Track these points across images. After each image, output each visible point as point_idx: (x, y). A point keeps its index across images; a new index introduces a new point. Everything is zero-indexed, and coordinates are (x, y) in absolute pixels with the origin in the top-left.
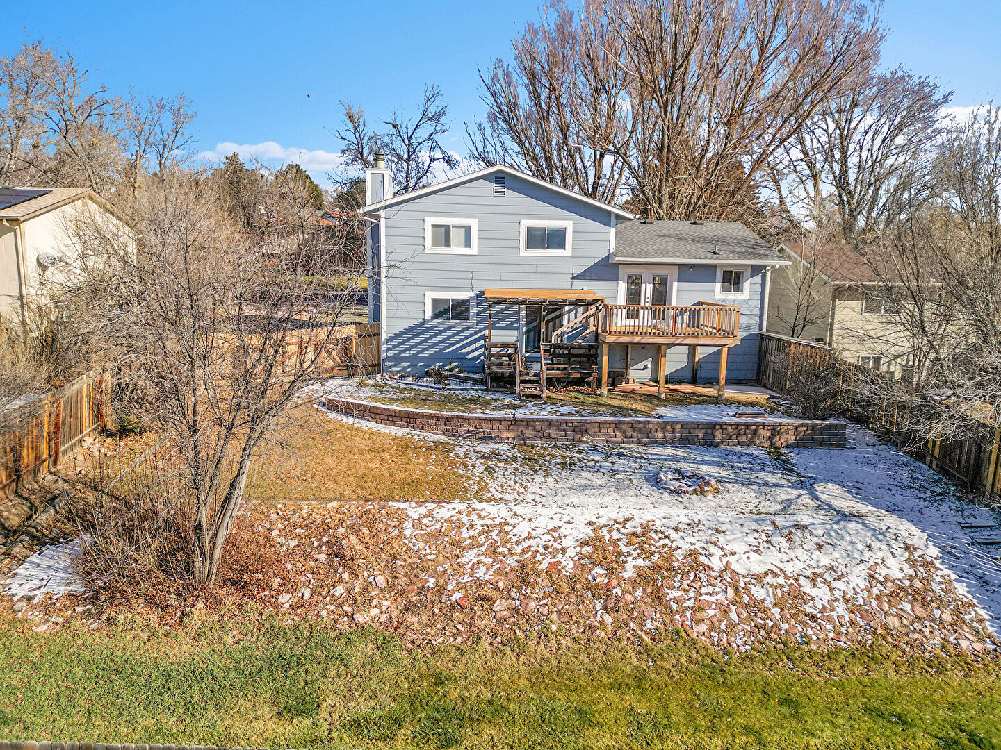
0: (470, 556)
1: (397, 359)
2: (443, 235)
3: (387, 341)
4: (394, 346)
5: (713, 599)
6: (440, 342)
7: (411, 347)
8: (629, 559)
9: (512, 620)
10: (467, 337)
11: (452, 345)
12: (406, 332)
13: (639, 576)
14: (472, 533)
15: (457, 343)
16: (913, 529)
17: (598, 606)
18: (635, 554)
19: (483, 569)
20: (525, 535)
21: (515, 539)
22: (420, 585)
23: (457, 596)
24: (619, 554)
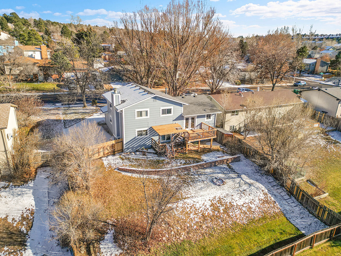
0: (192, 216)
1: (128, 148)
2: (140, 114)
3: (125, 144)
4: (127, 145)
5: (237, 213)
6: (140, 142)
7: (132, 145)
8: (220, 207)
9: (208, 229)
10: (147, 140)
11: (143, 142)
12: (131, 141)
13: (224, 211)
14: (189, 209)
15: (144, 141)
16: (262, 186)
17: (220, 221)
18: (221, 206)
19: (196, 219)
20: (199, 207)
21: (198, 209)
22: (186, 226)
23: (195, 227)
24: (218, 207)
